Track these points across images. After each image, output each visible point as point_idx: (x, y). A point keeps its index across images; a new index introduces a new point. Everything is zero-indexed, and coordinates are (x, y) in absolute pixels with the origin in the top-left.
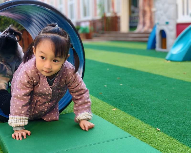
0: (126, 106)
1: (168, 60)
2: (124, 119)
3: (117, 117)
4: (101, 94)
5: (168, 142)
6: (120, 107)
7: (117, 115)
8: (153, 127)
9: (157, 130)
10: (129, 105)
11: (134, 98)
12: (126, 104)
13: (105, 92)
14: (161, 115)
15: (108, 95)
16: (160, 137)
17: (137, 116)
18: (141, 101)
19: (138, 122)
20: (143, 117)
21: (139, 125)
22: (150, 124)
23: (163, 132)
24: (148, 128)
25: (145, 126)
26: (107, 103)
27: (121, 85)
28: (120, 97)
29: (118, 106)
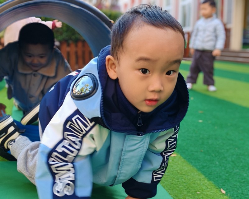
0: (193, 152)
2: (181, 170)
6: (183, 152)
7: (174, 164)
8: (217, 187)
9: (221, 192)
10: (197, 152)
12: (195, 149)
14: (238, 170)
17: (201, 168)
18: (217, 147)
19: (199, 178)
20: (209, 171)
21: (198, 182)
23: (228, 196)
24: (210, 187)
25: (206, 184)
27: (200, 121)
28: (190, 138)
29: (180, 152)
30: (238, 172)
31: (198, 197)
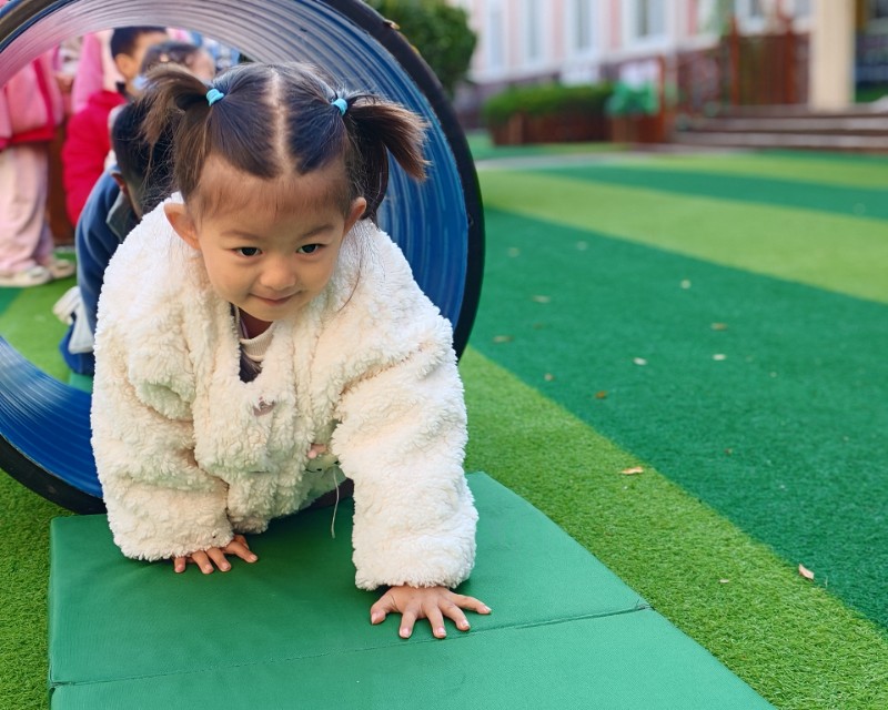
0: (699, 458)
2: (661, 516)
3: (631, 505)
4: (604, 398)
5: (828, 635)
6: (665, 460)
7: (637, 497)
8: (787, 561)
9: (802, 575)
10: (713, 455)
12: (705, 448)
13: (623, 390)
15: (633, 406)
16: (799, 611)
17: (730, 505)
18: (781, 435)
20: (755, 514)
22: (777, 545)
23: (823, 586)
24: (761, 563)
25: (748, 556)
26: (613, 438)
27: (719, 357)
29: (656, 458)
30: (852, 511)
31: (723, 595)
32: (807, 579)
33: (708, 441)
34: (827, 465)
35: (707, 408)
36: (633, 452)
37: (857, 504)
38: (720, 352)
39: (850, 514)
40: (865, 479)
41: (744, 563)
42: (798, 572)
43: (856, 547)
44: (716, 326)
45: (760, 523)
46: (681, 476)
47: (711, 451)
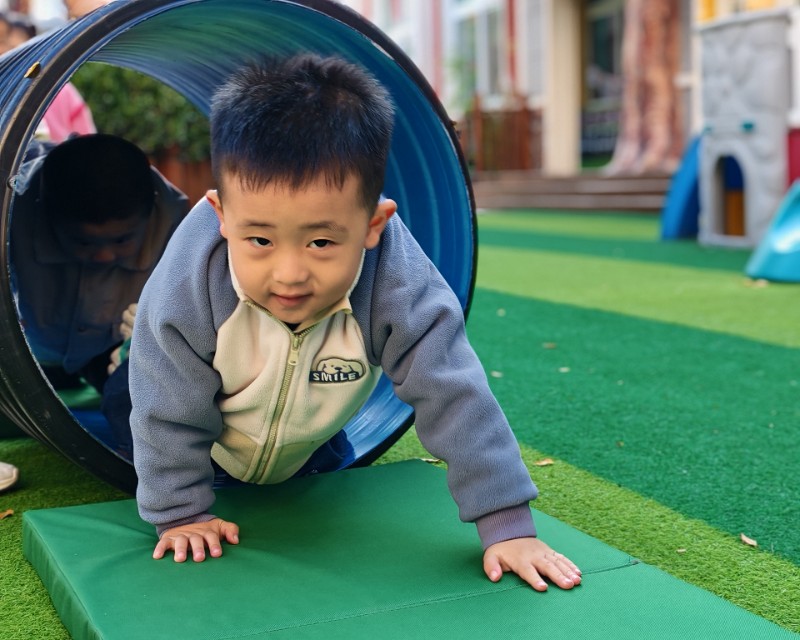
0: (596, 451)
1: (755, 278)
2: (592, 499)
3: (559, 491)
6: (566, 453)
7: (560, 484)
8: (725, 533)
9: (745, 543)
10: (606, 448)
11: (626, 419)
12: (595, 443)
14: (755, 486)
16: (760, 573)
17: (647, 488)
18: (656, 430)
19: (657, 513)
21: (662, 525)
22: (708, 520)
23: (770, 551)
24: (702, 535)
25: (687, 529)
27: (564, 370)
28: (563, 416)
29: (557, 452)
30: (756, 489)
31: (685, 563)
32: (752, 546)
33: (594, 437)
34: (711, 453)
35: (578, 410)
36: (534, 448)
37: (758, 484)
38: (563, 366)
39: (756, 492)
40: (752, 464)
41: (688, 535)
42: (740, 541)
43: (777, 519)
44: (546, 345)
45: (683, 502)
46: (589, 466)
47: (603, 445)
